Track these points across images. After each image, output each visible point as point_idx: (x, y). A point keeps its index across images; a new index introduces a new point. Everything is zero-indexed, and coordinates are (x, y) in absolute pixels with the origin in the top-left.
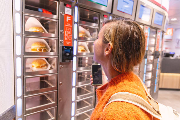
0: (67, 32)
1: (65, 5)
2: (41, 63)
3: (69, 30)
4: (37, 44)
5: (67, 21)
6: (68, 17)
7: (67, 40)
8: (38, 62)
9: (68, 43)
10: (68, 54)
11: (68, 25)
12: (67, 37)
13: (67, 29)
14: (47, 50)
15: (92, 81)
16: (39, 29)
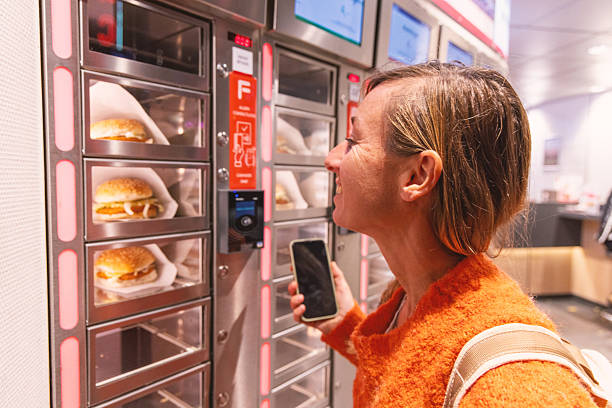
0: (239, 138)
1: (231, 37)
2: (137, 262)
3: (247, 131)
4: (122, 187)
5: (240, 97)
6: (241, 83)
7: (240, 166)
8: (127, 256)
9: (244, 178)
10: (248, 221)
11: (244, 111)
12: (239, 155)
13: (240, 125)
14: (161, 209)
15: (303, 307)
16: (130, 130)
